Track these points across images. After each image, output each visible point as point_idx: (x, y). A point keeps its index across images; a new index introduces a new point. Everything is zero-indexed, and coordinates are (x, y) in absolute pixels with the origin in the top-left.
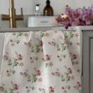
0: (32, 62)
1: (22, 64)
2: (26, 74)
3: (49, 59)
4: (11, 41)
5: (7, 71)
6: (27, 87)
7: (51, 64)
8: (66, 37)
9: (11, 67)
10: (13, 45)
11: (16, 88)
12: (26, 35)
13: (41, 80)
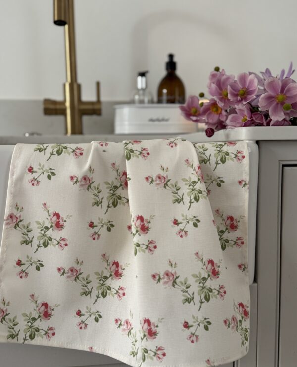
0: (96, 236)
1: (63, 243)
2: (75, 273)
3: (144, 229)
4: (31, 170)
5: (19, 263)
6: (79, 314)
7: (151, 247)
8: (204, 161)
9: (29, 250)
10: (35, 182)
11: (47, 315)
12: (78, 153)
13: (121, 293)
